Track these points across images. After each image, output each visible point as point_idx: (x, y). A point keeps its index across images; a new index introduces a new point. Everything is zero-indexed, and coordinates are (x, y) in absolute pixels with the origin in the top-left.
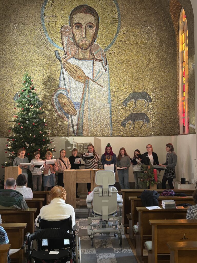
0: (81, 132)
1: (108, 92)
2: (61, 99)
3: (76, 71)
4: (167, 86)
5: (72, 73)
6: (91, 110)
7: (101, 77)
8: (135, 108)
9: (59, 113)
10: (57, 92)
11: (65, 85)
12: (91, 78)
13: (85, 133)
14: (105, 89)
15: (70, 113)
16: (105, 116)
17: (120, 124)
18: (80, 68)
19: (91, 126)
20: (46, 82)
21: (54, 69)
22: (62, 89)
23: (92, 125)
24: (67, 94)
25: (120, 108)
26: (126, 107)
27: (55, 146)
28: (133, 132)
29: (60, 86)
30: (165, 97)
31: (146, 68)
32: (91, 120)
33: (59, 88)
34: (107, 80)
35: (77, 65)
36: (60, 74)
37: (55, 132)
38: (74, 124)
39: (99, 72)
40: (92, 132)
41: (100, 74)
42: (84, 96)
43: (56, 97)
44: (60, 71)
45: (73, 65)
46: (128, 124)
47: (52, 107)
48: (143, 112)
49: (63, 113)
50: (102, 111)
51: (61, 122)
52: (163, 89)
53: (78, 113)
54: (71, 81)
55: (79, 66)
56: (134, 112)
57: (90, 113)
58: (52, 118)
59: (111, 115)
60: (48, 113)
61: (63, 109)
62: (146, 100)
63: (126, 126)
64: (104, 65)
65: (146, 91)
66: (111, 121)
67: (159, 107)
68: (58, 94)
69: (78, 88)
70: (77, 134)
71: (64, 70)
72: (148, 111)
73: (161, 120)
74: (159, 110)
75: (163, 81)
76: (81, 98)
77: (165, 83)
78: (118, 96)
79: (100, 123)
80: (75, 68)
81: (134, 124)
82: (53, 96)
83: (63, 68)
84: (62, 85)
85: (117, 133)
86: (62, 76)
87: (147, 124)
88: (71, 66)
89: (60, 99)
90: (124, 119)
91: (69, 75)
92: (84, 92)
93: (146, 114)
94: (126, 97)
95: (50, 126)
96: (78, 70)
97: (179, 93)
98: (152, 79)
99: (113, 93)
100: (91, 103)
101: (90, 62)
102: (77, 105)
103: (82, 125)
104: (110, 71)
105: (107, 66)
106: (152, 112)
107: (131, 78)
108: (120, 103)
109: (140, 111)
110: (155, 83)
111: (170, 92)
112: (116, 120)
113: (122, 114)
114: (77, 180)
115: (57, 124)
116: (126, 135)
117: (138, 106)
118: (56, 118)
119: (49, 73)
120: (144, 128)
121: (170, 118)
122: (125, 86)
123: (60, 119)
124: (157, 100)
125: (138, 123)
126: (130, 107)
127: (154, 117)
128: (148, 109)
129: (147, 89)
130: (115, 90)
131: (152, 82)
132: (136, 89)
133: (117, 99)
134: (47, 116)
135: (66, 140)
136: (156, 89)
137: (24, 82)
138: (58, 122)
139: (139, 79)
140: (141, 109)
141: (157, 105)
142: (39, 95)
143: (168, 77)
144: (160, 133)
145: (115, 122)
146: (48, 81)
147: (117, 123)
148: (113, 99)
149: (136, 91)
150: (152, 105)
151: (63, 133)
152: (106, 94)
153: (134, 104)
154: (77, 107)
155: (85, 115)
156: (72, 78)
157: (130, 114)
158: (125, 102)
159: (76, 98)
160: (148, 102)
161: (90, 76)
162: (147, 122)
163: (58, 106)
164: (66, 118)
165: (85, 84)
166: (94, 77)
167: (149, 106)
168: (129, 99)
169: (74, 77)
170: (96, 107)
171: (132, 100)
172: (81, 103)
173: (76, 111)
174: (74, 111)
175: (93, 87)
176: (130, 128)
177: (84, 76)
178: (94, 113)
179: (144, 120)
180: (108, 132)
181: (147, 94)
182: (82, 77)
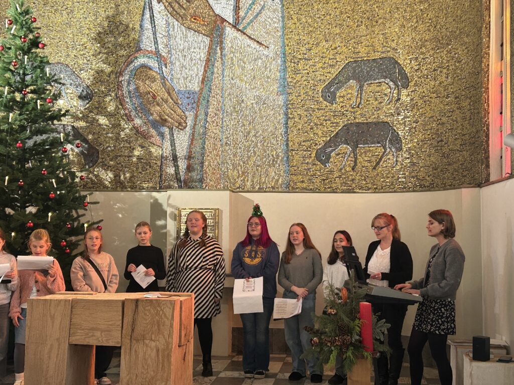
0: (198, 177)
1: (279, 61)
2: (142, 81)
3: (188, 2)
4: (455, 32)
5: (176, 6)
6: (227, 115)
7: (259, 18)
8: (358, 107)
9: (138, 122)
10: (132, 62)
11: (156, 43)
12: (231, 20)
13: (209, 180)
14: (270, 53)
15: (168, 122)
16: (269, 130)
17: (313, 155)
19: (229, 162)
20: (102, 35)
22: (147, 54)
23: (230, 157)
24: (160, 69)
25: (313, 106)
26: (332, 104)
27: (120, 216)
28: (353, 180)
29: (141, 46)
30: (448, 70)
32: (226, 143)
33: (139, 49)
34: (276, 25)
36: (143, 12)
37: (125, 178)
38: (178, 154)
39: (253, 3)
40: (229, 179)
41: (257, 8)
42: (209, 73)
43: (130, 77)
46: (338, 155)
47: (117, 106)
48: (383, 118)
49: (149, 121)
50: (262, 118)
51: (142, 147)
52: (442, 44)
53: (190, 122)
54: (171, 30)
56: (355, 118)
57: (226, 121)
58: (117, 138)
59: (287, 128)
60: (107, 122)
61: (149, 110)
62: (391, 83)
65: (392, 56)
66: (287, 145)
67: (431, 102)
68: (137, 69)
69: (192, 50)
70: (185, 182)
72: (398, 114)
73: (438, 141)
74: (431, 110)
75: (442, 21)
76: (201, 79)
77: (448, 26)
78: (308, 73)
79: (255, 153)
81: (355, 155)
82: (121, 74)
84: (147, 43)
85: (303, 182)
86: (147, 15)
87: (393, 155)
89: (141, 83)
90: (324, 139)
91: (166, 12)
92: (208, 60)
93: (393, 123)
94: (333, 74)
95: (111, 160)
97: (489, 47)
98: (412, 16)
99: (294, 63)
100: (229, 94)
102: (189, 101)
103: (200, 158)
106: (408, 117)
107: (349, 17)
108: (313, 93)
109: (374, 115)
110: (421, 27)
111: (463, 51)
112: (302, 144)
113: (320, 125)
114: (74, 333)
115: (131, 154)
116: (329, 188)
117: (367, 101)
118: (127, 137)
119: (111, 8)
120: (386, 166)
121: (461, 133)
122: (331, 43)
123: (139, 139)
124: (425, 81)
125: (368, 154)
126: (346, 106)
127: (414, 133)
128: (398, 109)
129: (397, 50)
130: (300, 54)
131: (412, 26)
132: (363, 51)
133: (305, 81)
134: (104, 130)
135: (152, 201)
136: (421, 48)
137: (9, 22)
138: (133, 149)
139: (372, 20)
140: (378, 110)
141: (424, 96)
142: (82, 72)
143: (458, 5)
144: (432, 181)
145: (297, 150)
146: (110, 31)
147: (306, 151)
148: (295, 81)
149: (362, 57)
150: (408, 95)
151: (148, 181)
152: (272, 67)
153: (358, 95)
154: (188, 104)
155: (210, 128)
156: (176, 23)
157: (343, 126)
158: (328, 89)
159: (185, 79)
160: (398, 89)
161: (229, 16)
162: (393, 150)
163: (135, 104)
164: (158, 137)
165: (211, 38)
166: (238, 18)
167: (400, 99)
168: (341, 82)
169: (182, 18)
170: (243, 105)
171: (352, 82)
172: (201, 94)
173: (185, 116)
174: (179, 116)
175: (237, 48)
176: (344, 167)
177: (209, 15)
178: (238, 122)
179: (386, 143)
180: (276, 178)
181: (397, 62)
182: (203, 18)
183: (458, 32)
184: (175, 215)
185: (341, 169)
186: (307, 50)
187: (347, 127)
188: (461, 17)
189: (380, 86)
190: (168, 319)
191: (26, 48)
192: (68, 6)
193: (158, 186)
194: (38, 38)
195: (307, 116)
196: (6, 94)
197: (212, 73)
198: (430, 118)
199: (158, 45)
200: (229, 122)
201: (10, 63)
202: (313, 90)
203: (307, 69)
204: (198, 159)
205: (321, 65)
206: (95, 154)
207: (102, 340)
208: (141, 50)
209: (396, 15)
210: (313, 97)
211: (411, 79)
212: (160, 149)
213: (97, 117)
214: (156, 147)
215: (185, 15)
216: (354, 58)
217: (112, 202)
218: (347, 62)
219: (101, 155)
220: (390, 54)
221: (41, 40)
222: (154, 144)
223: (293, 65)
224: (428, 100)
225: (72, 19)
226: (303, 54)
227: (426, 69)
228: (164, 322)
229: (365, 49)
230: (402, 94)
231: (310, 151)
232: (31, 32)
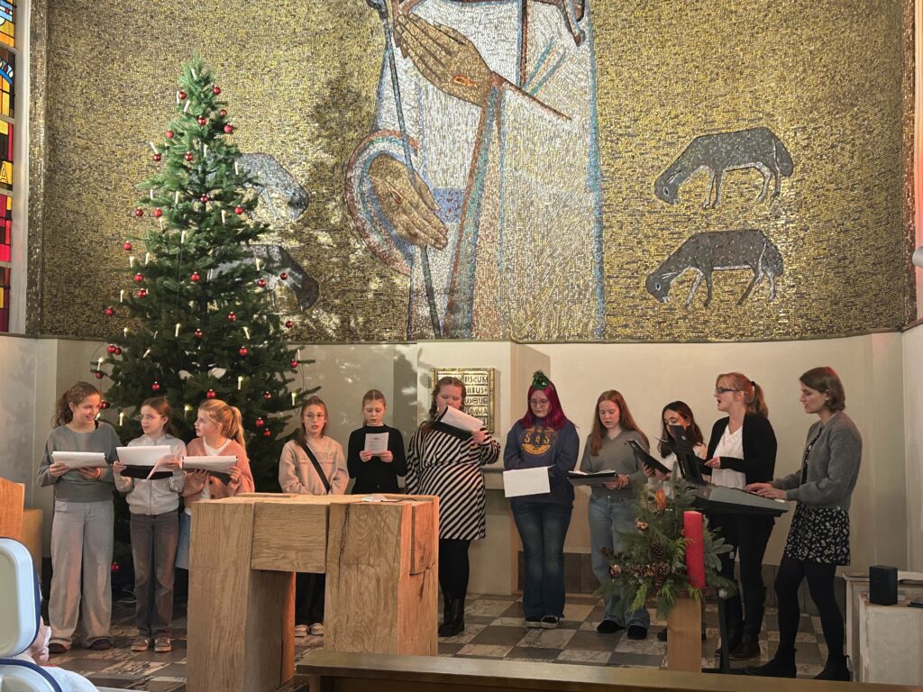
0: (466, 321)
1: (588, 140)
2: (381, 177)
3: (449, 53)
4: (863, 86)
5: (431, 61)
6: (509, 226)
7: (556, 74)
8: (713, 208)
9: (375, 239)
10: (365, 149)
11: (401, 118)
12: (513, 79)
13: (481, 325)
14: (573, 126)
15: (420, 238)
16: (573, 247)
17: (643, 283)
18: (464, 37)
19: (512, 297)
20: (321, 110)
21: (356, 50)
22: (388, 135)
23: (513, 290)
24: (408, 157)
25: (641, 208)
26: (672, 204)
27: (350, 380)
28: (706, 322)
29: (380, 124)
30: (853, 145)
31: (766, 15)
32: (507, 269)
33: (375, 129)
34: (583, 84)
35: (453, 27)
36: (382, 73)
37: (357, 324)
38: (434, 286)
39: (548, 52)
40: (511, 323)
41: (553, 59)
42: (481, 161)
43: (362, 172)
44: (381, 59)
45: (435, 26)
46: (681, 283)
47: (344, 216)
48: (753, 223)
49: (391, 236)
50: (562, 229)
51: (382, 277)
52: (843, 104)
53: (452, 238)
54: (424, 97)
55: (462, 31)
56: (708, 225)
57: (506, 234)
58: (345, 265)
59: (600, 243)
60: (330, 241)
61: (391, 220)
62: (765, 169)
63: (671, 291)
64: (572, 18)
65: (765, 125)
66: (601, 269)
67: (827, 197)
68: (372, 159)
69: (456, 127)
70: (446, 329)
71: (398, 52)
72: (777, 217)
73: (839, 259)
74: (827, 209)
75: (843, 68)
76: (468, 171)
77: (852, 76)
78: (633, 157)
79: (551, 282)
80: (445, 39)
81: (709, 283)
82: (350, 167)
83: (394, 45)
84: (388, 120)
85: (626, 326)
86: (388, 77)
87: (769, 282)
88: (427, 34)
89: (379, 181)
90: (660, 259)
91: (416, 72)
92: (479, 142)
93: (768, 232)
94: (672, 157)
95: (336, 298)
96: (456, 47)
97: (913, 108)
98: (797, 63)
99: (612, 141)
100: (512, 194)
101: (510, 10)
102: (450, 205)
103: (468, 291)
104: (597, 41)
105: (586, 18)
106: (792, 222)
107: (697, 67)
108: (642, 187)
109: (739, 219)
110: (811, 79)
111: (876, 115)
112: (625, 266)
113: (654, 237)
114: (258, 553)
115: (365, 288)
116: (667, 335)
117: (727, 197)
118: (359, 262)
119: (334, 68)
120: (759, 300)
121: (874, 245)
122: (669, 108)
123: (377, 264)
124: (817, 163)
125: (729, 281)
126: (693, 206)
127: (802, 247)
128: (776, 210)
129: (773, 115)
130: (620, 128)
131: (796, 77)
132: (719, 119)
133: (627, 169)
134: (326, 253)
135: (396, 358)
136: (811, 112)
137: (181, 96)
138: (368, 280)
139: (734, 70)
140: (744, 212)
141: (817, 188)
142: (293, 166)
143: (867, 43)
144: (831, 322)
145: (617, 277)
146: (333, 103)
147: (630, 278)
148: (612, 170)
149: (718, 129)
150: (792, 187)
151: (391, 328)
152: (577, 149)
153: (712, 188)
154: (450, 211)
155: (482, 245)
156: (431, 87)
157: (690, 239)
158: (665, 182)
159: (444, 171)
160: (776, 178)
161: (510, 71)
162: (769, 274)
163: (371, 211)
164: (404, 261)
165: (484, 108)
166: (525, 75)
167: (779, 193)
168: (686, 168)
169: (439, 79)
170: (532, 209)
171: (703, 169)
172: (469, 193)
173: (445, 228)
174: (435, 228)
175: (522, 122)
176: (691, 302)
177: (480, 73)
178: (525, 235)
179: (757, 261)
180: (585, 320)
181: (773, 136)
182: (472, 77)
183: (867, 84)
184: (429, 379)
185: (687, 305)
186: (631, 120)
187: (695, 239)
188: (872, 62)
189: (747, 173)
190: (392, 533)
191: (206, 134)
192: (272, 67)
193: (405, 334)
194: (223, 117)
195: (631, 223)
196: (176, 202)
197: (485, 161)
198: (826, 222)
199: (403, 121)
200: (511, 236)
201: (182, 157)
202: (642, 182)
203: (631, 151)
204: (464, 294)
205: (653, 143)
206: (314, 289)
207: (298, 564)
208: (380, 130)
209: (771, 62)
210: (641, 193)
211: (796, 162)
212: (408, 279)
213: (315, 233)
214: (401, 276)
215: (444, 74)
216: (705, 131)
217: (337, 361)
218: (695, 137)
219: (322, 290)
220: (763, 123)
221: (226, 121)
222: (399, 272)
223: (609, 144)
224: (823, 195)
225: (278, 87)
226: (625, 127)
227: (819, 146)
228: (387, 539)
229: (723, 116)
230: (782, 185)
231: (636, 278)
232: (214, 108)
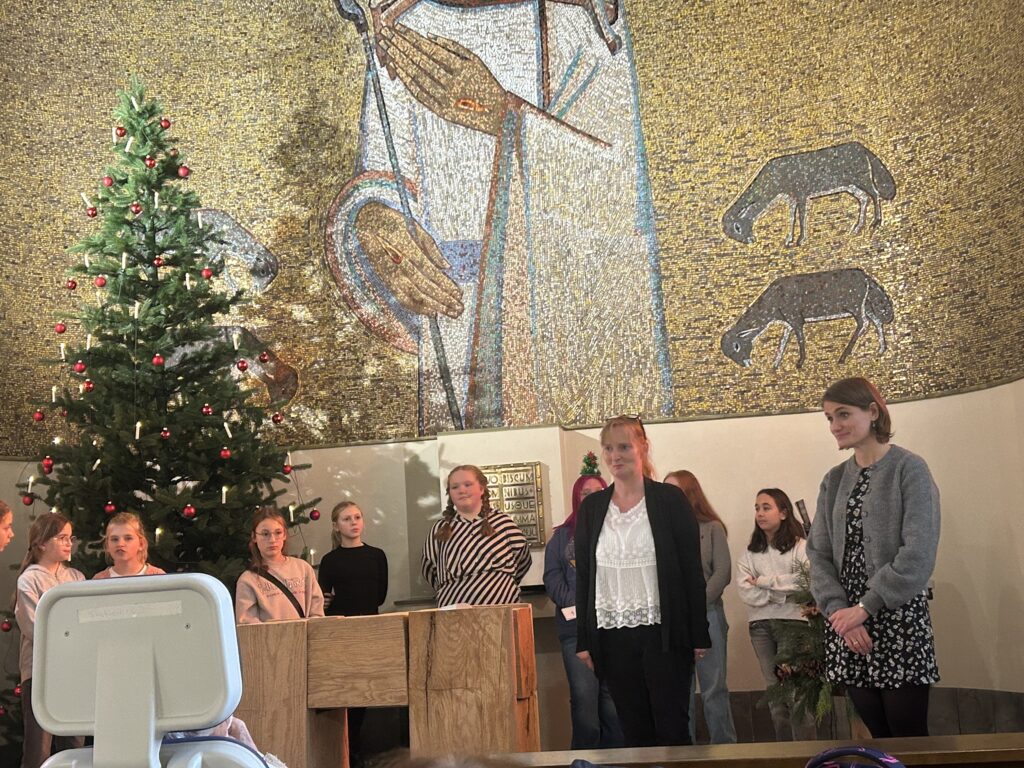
0: (494, 407)
1: (634, 170)
2: (371, 231)
3: (449, 71)
4: (980, 80)
5: (427, 83)
6: (540, 283)
7: (588, 91)
8: (798, 244)
9: (368, 309)
10: (349, 196)
11: (393, 155)
12: (534, 100)
13: (515, 410)
14: (616, 154)
15: (427, 305)
16: (626, 304)
17: (717, 345)
18: (468, 50)
19: (551, 372)
20: (288, 150)
21: (329, 74)
22: (378, 177)
23: (553, 364)
24: (405, 203)
25: (707, 251)
26: (746, 243)
27: (348, 494)
28: (800, 388)
29: (365, 165)
30: (972, 154)
31: (846, 6)
33: (360, 171)
34: (623, 101)
35: (453, 38)
36: (364, 99)
37: (352, 421)
38: (450, 365)
39: (575, 64)
40: (555, 406)
41: (583, 72)
42: (499, 206)
43: (346, 226)
44: (362, 83)
45: (429, 39)
46: (765, 341)
47: (325, 283)
48: (849, 261)
49: (390, 305)
50: (608, 282)
51: (380, 358)
52: (955, 106)
53: (469, 302)
54: (421, 128)
55: (464, 44)
56: (794, 267)
57: (538, 293)
58: (330, 346)
59: (660, 297)
60: (309, 316)
61: (389, 285)
62: (860, 193)
63: (754, 351)
64: (603, 22)
65: (856, 140)
66: (664, 329)
67: (943, 221)
68: (359, 208)
69: (465, 163)
70: (469, 418)
71: (383, 72)
72: (880, 251)
73: (967, 297)
74: (944, 236)
75: (950, 62)
76: (484, 217)
77: (964, 70)
78: (693, 188)
79: (601, 350)
80: (444, 54)
81: (800, 338)
82: (329, 220)
83: (378, 64)
84: (377, 158)
85: (700, 399)
86: (373, 105)
87: (877, 331)
88: (419, 49)
89: (369, 235)
90: (736, 312)
91: (409, 96)
92: (496, 180)
93: (870, 270)
94: (741, 185)
95: (322, 388)
96: (458, 63)
98: (890, 60)
99: (665, 170)
100: (542, 242)
101: (525, 15)
102: (464, 261)
103: (494, 369)
104: (636, 47)
105: (620, 20)
106: (901, 255)
107: (764, 74)
108: (707, 224)
109: (832, 257)
110: (909, 79)
111: (1000, 113)
112: (693, 325)
113: (726, 285)
114: (316, 687)
115: (359, 373)
116: (753, 407)
117: (815, 231)
118: (349, 340)
119: (301, 97)
120: (865, 355)
121: (1012, 273)
122: (732, 126)
123: (373, 342)
124: (927, 181)
125: (826, 334)
126: (773, 244)
127: (915, 285)
128: (878, 241)
129: (865, 127)
130: (674, 153)
131: (891, 78)
132: (797, 136)
133: (687, 203)
134: (304, 332)
135: (407, 460)
136: (913, 119)
137: (119, 132)
138: (363, 363)
139: (811, 76)
140: (838, 248)
141: (929, 211)
142: (255, 223)
143: (980, 29)
144: (962, 374)
145: (684, 338)
146: (303, 141)
147: (701, 338)
148: (668, 205)
149: (796, 148)
150: (897, 212)
151: (396, 423)
152: (622, 182)
153: (795, 221)
154: (464, 267)
155: (509, 309)
156: (429, 114)
157: (772, 285)
158: (735, 215)
159: (454, 219)
160: (875, 203)
161: (529, 91)
162: (876, 322)
164: (409, 336)
165: (499, 137)
166: (548, 93)
167: (881, 220)
168: (760, 198)
169: (440, 104)
170: (569, 259)
171: (782, 198)
172: (486, 245)
173: (459, 290)
174: (446, 291)
175: (550, 152)
176: (780, 364)
177: (491, 94)
178: (563, 293)
179: (860, 308)
180: (647, 395)
181: (867, 151)
182: (481, 100)
183: (985, 79)
185: (775, 368)
186: (687, 143)
187: (779, 285)
188: (989, 51)
189: (837, 200)
190: (495, 644)
191: (154, 180)
193: (416, 429)
194: (175, 157)
195: (697, 270)
196: (124, 267)
197: (505, 203)
198: (944, 251)
199: (396, 159)
200: (545, 295)
201: (126, 210)
202: (706, 219)
203: (690, 181)
204: (490, 372)
205: (716, 170)
206: (291, 380)
207: (371, 695)
208: (366, 171)
209: (858, 61)
210: (707, 232)
211: (899, 181)
212: (414, 358)
213: (289, 307)
214: (405, 356)
215: (444, 97)
216: (780, 151)
217: (329, 469)
218: (768, 159)
219: (302, 380)
220: (853, 137)
221: (180, 161)
222: (403, 351)
223: (661, 174)
224: (938, 218)
225: (229, 125)
226: (680, 151)
227: (927, 159)
228: (488, 652)
229: (802, 132)
230: (883, 211)
231: (709, 338)
232: (162, 147)
